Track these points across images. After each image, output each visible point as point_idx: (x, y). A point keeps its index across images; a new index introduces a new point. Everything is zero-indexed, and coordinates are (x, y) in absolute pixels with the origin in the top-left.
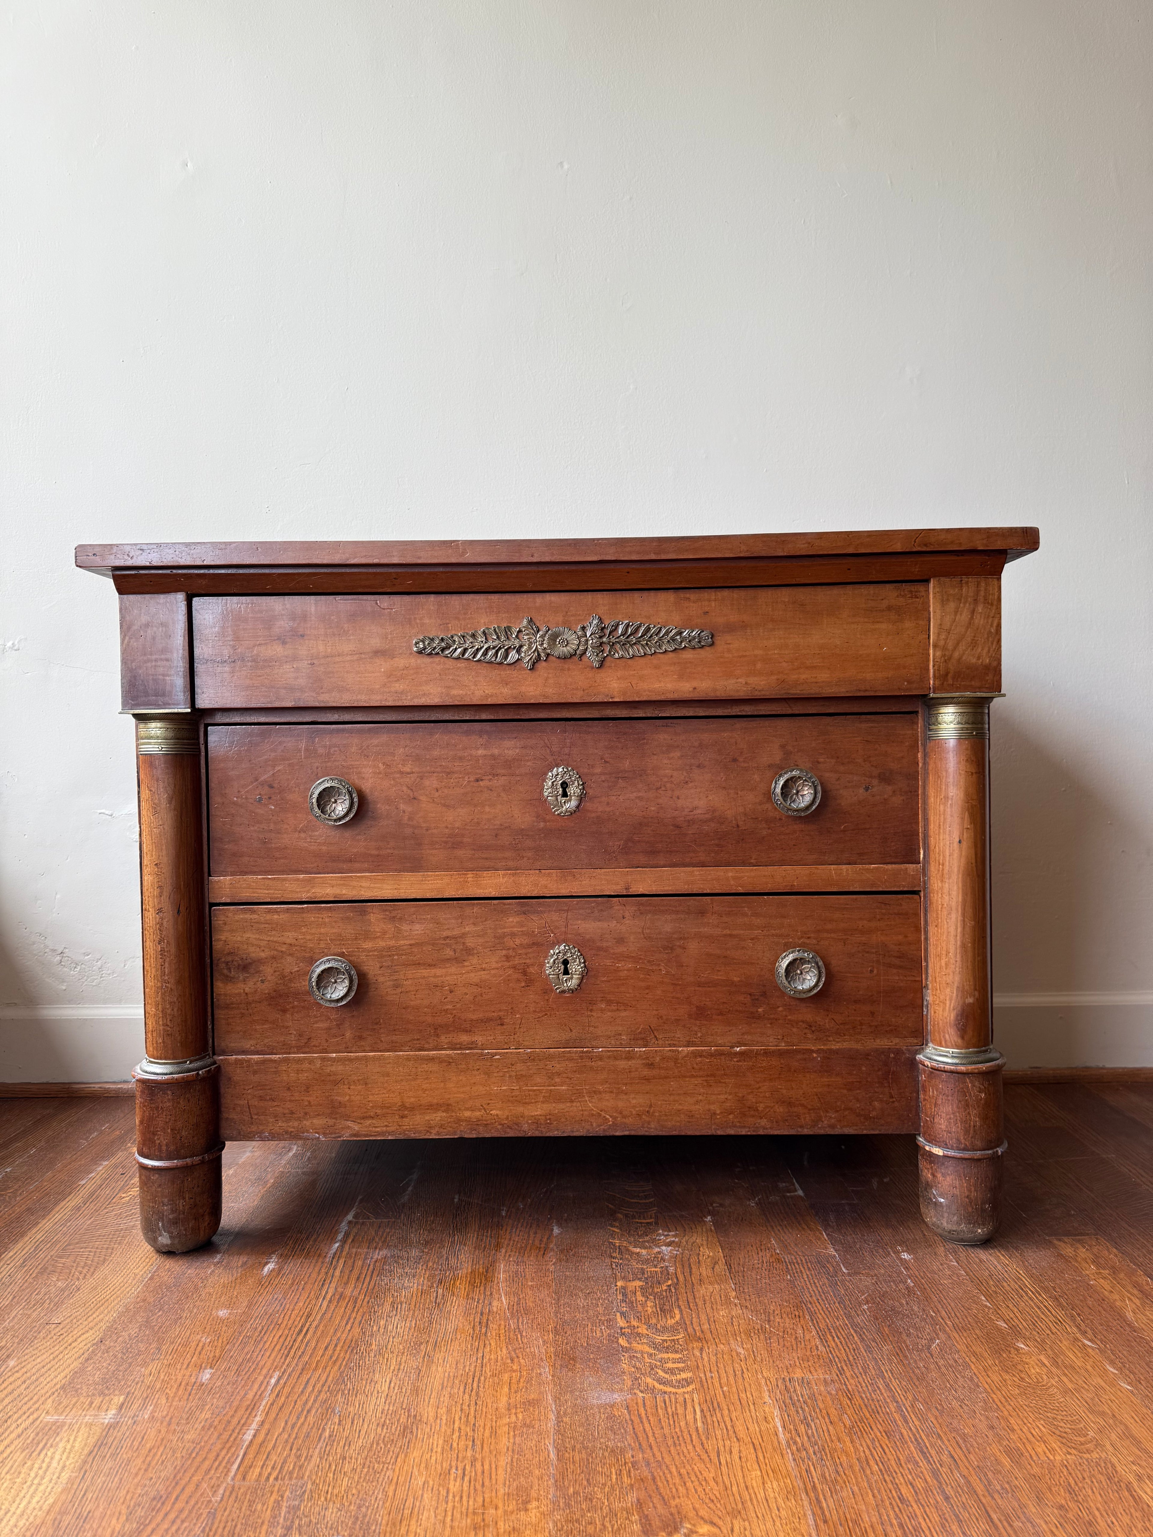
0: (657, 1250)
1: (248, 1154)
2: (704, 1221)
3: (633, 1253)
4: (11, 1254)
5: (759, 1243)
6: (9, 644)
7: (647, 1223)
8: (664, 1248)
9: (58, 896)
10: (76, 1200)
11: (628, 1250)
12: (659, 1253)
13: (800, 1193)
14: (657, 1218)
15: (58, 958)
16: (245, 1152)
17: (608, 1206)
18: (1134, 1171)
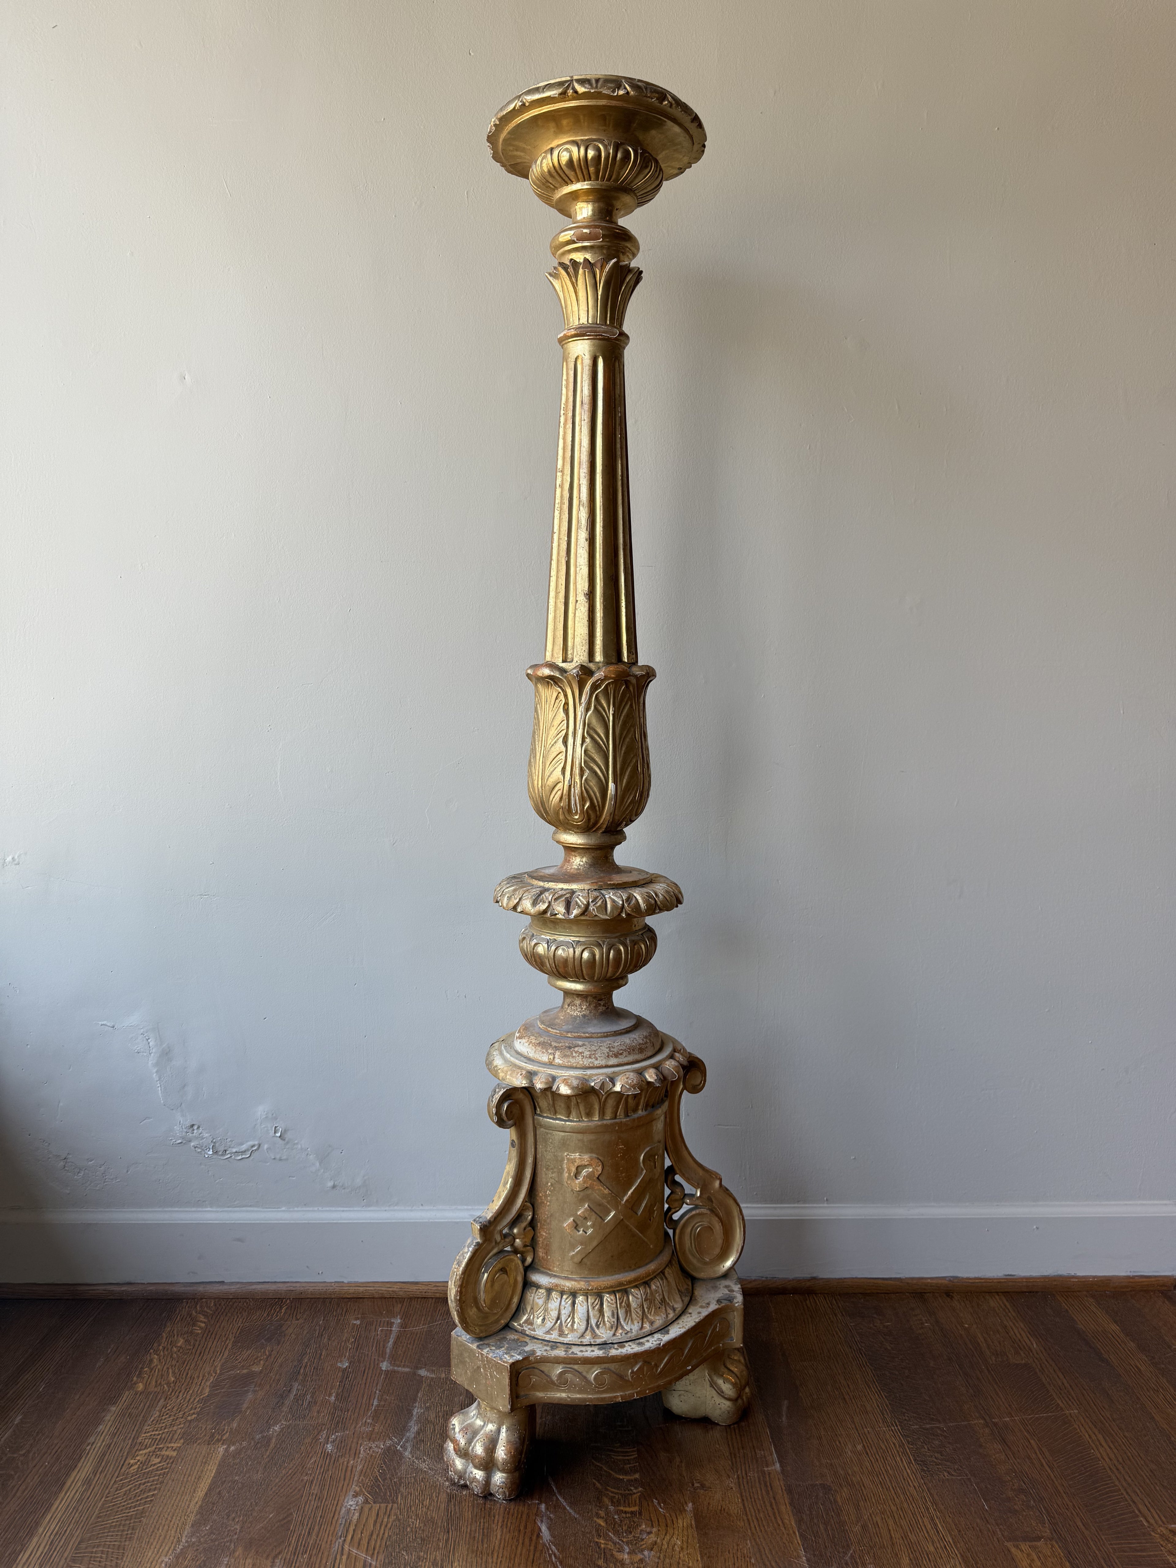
0: (640, 1556)
1: (250, 1396)
2: (685, 1510)
3: (617, 1560)
4: (27, 1555)
5: (736, 1548)
6: (9, 859)
7: (632, 1513)
8: (646, 1553)
9: (61, 1104)
10: (86, 1470)
11: (612, 1555)
12: (641, 1560)
13: (778, 1465)
14: (641, 1505)
15: (62, 1163)
16: (247, 1391)
17: (594, 1485)
18: (1094, 1437)
